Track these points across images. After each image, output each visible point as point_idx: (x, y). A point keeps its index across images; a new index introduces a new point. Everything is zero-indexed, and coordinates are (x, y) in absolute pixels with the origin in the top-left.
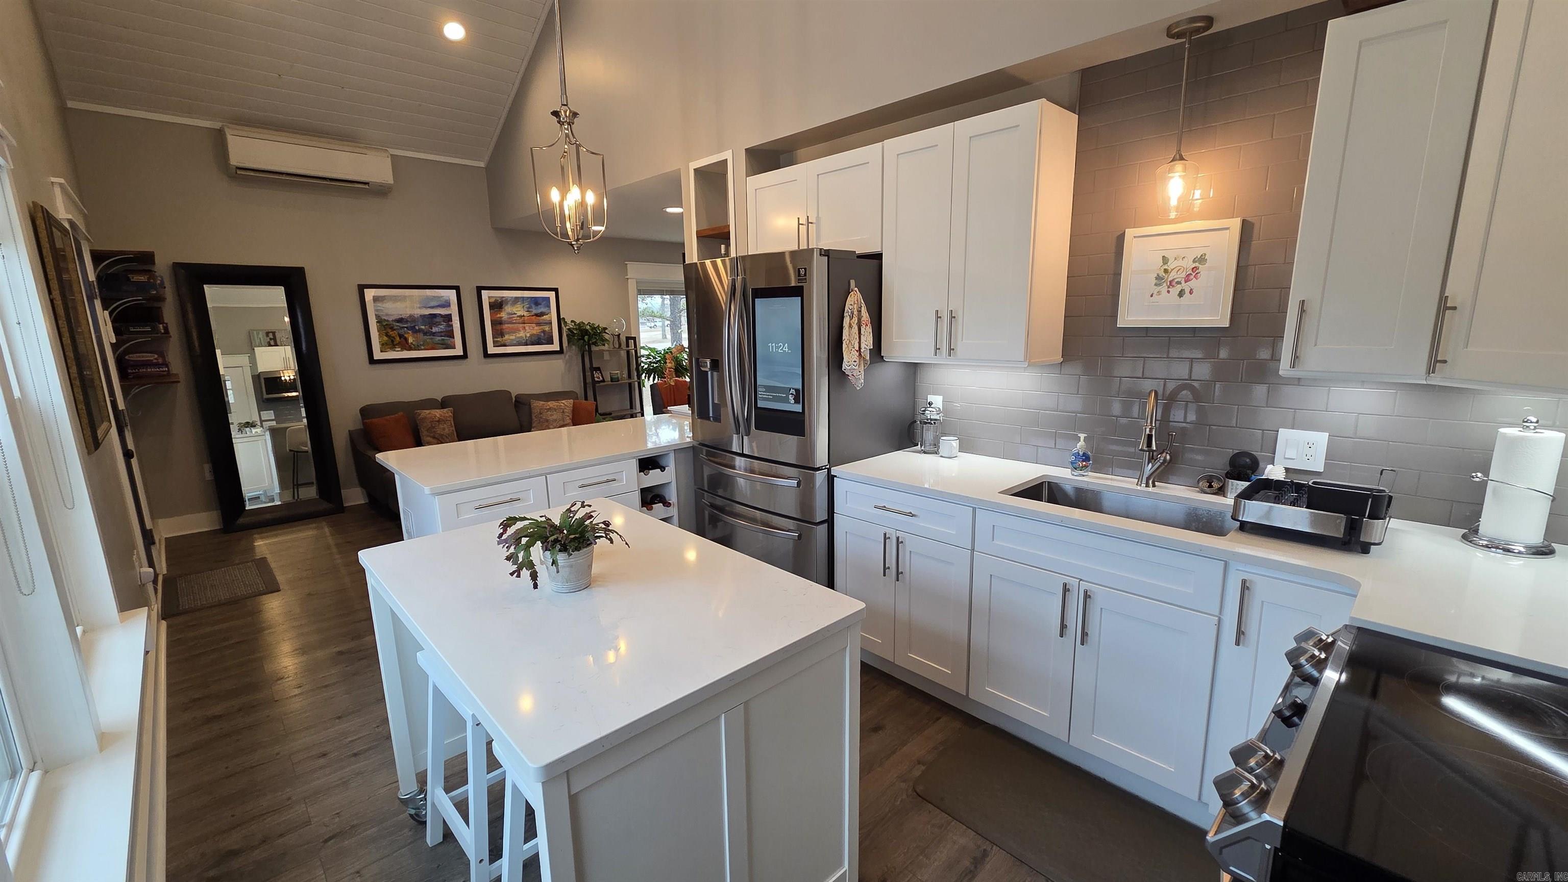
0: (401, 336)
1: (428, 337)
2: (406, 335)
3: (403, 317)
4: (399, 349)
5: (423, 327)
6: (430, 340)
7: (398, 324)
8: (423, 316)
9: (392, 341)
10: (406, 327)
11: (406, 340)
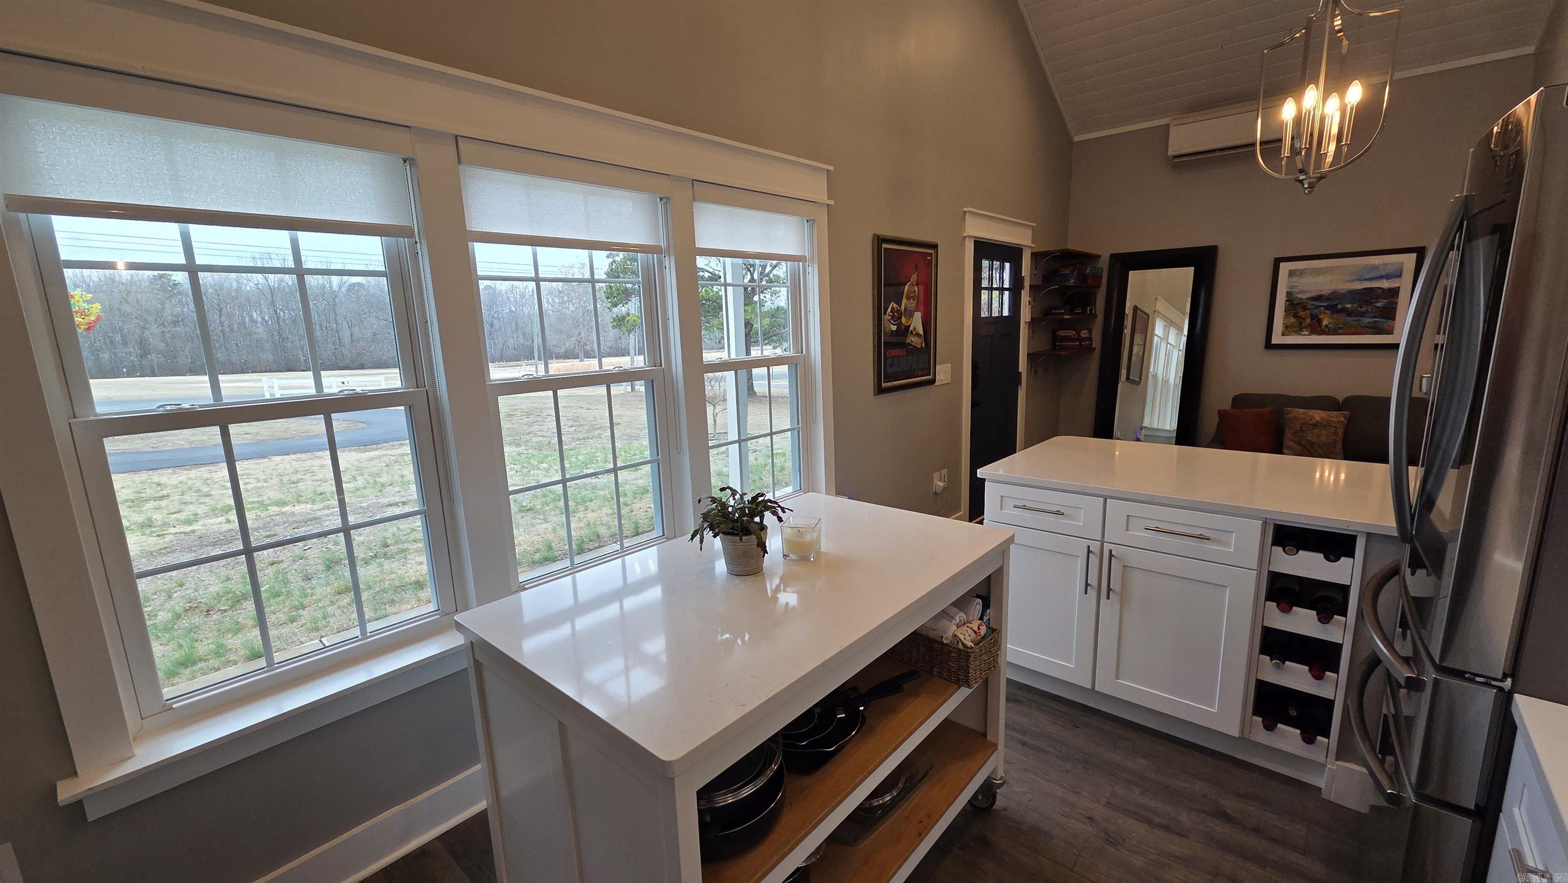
0: (1313, 317)
1: (1352, 319)
2: (1321, 316)
3: (1324, 294)
4: (1307, 333)
5: (1349, 306)
6: (1355, 323)
7: (1313, 302)
8: (1352, 293)
9: (1300, 323)
10: (1323, 306)
11: (1320, 321)
